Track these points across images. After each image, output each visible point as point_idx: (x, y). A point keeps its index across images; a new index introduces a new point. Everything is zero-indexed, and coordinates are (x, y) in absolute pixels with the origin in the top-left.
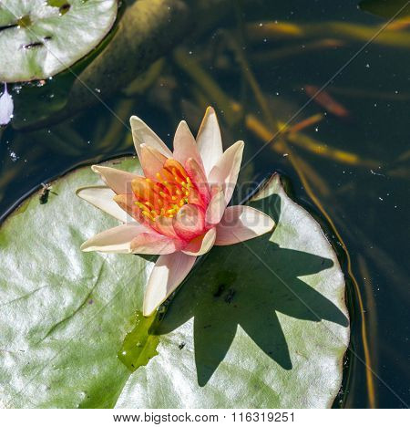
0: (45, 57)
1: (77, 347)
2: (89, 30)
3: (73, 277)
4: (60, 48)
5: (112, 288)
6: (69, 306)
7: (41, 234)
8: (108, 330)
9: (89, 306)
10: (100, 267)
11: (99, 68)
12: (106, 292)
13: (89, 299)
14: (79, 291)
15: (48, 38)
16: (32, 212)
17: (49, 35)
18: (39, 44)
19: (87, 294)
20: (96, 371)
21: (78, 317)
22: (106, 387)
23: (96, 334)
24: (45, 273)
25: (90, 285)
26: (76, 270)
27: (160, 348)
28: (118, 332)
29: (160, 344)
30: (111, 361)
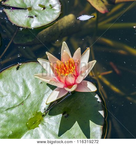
0: (33, 22)
1: (14, 117)
2: (49, 17)
3: (19, 95)
4: (38, 20)
5: (30, 102)
6: (15, 104)
7: (13, 79)
8: (25, 115)
9: (21, 105)
10: (29, 94)
11: (47, 32)
12: (28, 103)
13: (22, 103)
14: (20, 100)
15: (36, 16)
16: (12, 70)
17: (36, 15)
18: (32, 17)
19: (22, 101)
20: (17, 126)
21: (17, 108)
22: (19, 132)
23: (21, 115)
24: (11, 91)
25: (24, 99)
26: (21, 93)
27: (40, 125)
28: (28, 116)
29: (40, 124)
30: (23, 125)
